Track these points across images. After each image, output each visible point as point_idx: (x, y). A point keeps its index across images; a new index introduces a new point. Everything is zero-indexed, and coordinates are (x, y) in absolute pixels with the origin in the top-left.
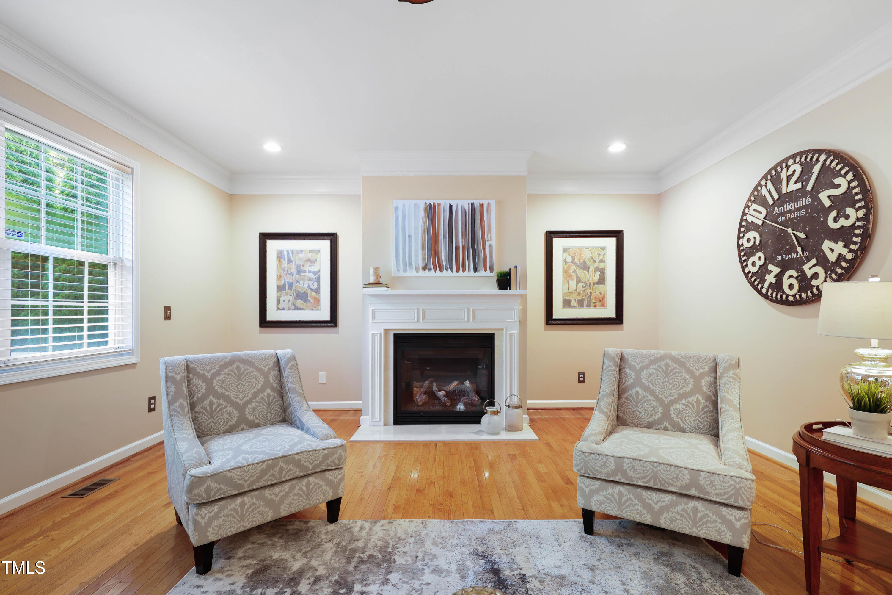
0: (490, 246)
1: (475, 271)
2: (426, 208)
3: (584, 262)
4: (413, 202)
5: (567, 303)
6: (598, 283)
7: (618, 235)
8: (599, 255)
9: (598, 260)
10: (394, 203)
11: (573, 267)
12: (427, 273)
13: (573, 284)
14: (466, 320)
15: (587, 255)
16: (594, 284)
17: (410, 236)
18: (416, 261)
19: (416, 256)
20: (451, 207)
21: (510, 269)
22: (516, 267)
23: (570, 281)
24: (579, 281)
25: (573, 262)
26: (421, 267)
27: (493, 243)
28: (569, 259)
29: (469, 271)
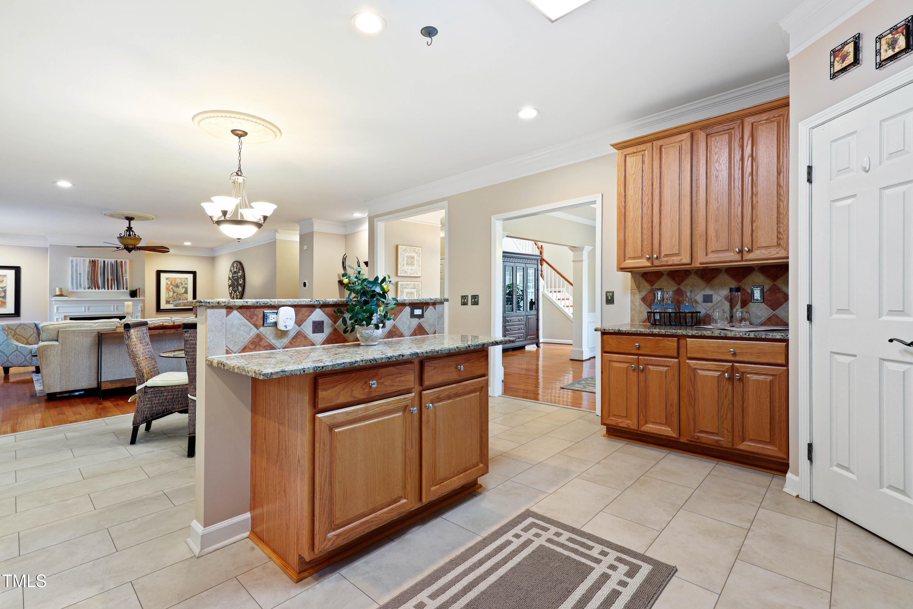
0: (126, 279)
1: (118, 289)
2: (90, 262)
3: (177, 284)
4: (82, 259)
5: (168, 302)
6: (184, 293)
7: (194, 273)
8: (184, 281)
9: (184, 283)
10: (70, 258)
11: (171, 286)
12: (90, 290)
13: (171, 294)
14: (113, 310)
15: (178, 281)
16: (182, 294)
17: (80, 274)
18: (84, 285)
19: (84, 282)
20: (104, 262)
21: (137, 289)
22: (139, 288)
23: (170, 293)
24: (174, 292)
25: (171, 284)
26: (86, 287)
27: (128, 278)
28: (169, 283)
29: (114, 289)
